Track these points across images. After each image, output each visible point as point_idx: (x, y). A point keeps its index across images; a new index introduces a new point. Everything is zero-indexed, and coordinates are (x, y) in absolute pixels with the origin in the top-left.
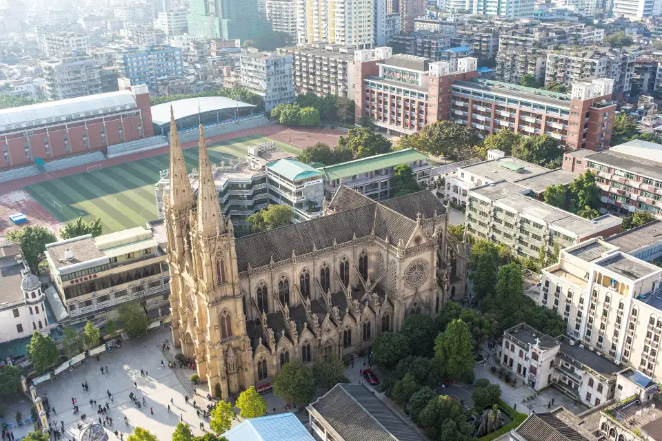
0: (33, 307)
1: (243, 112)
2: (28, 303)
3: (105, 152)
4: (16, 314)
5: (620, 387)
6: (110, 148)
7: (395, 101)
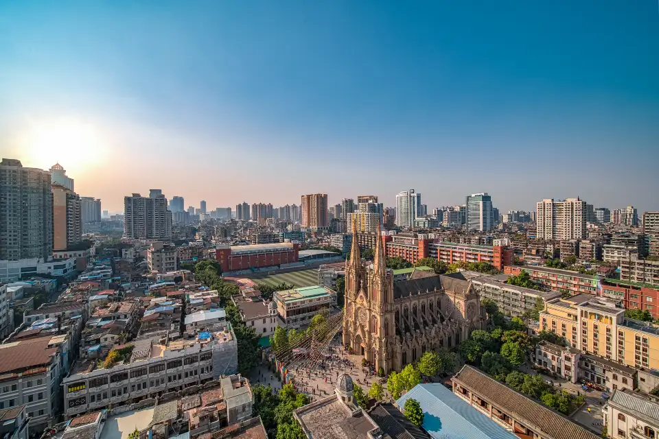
0: (273, 319)
1: (334, 255)
2: (271, 316)
3: (279, 267)
4: (264, 322)
5: (643, 380)
6: (281, 265)
7: (394, 250)
